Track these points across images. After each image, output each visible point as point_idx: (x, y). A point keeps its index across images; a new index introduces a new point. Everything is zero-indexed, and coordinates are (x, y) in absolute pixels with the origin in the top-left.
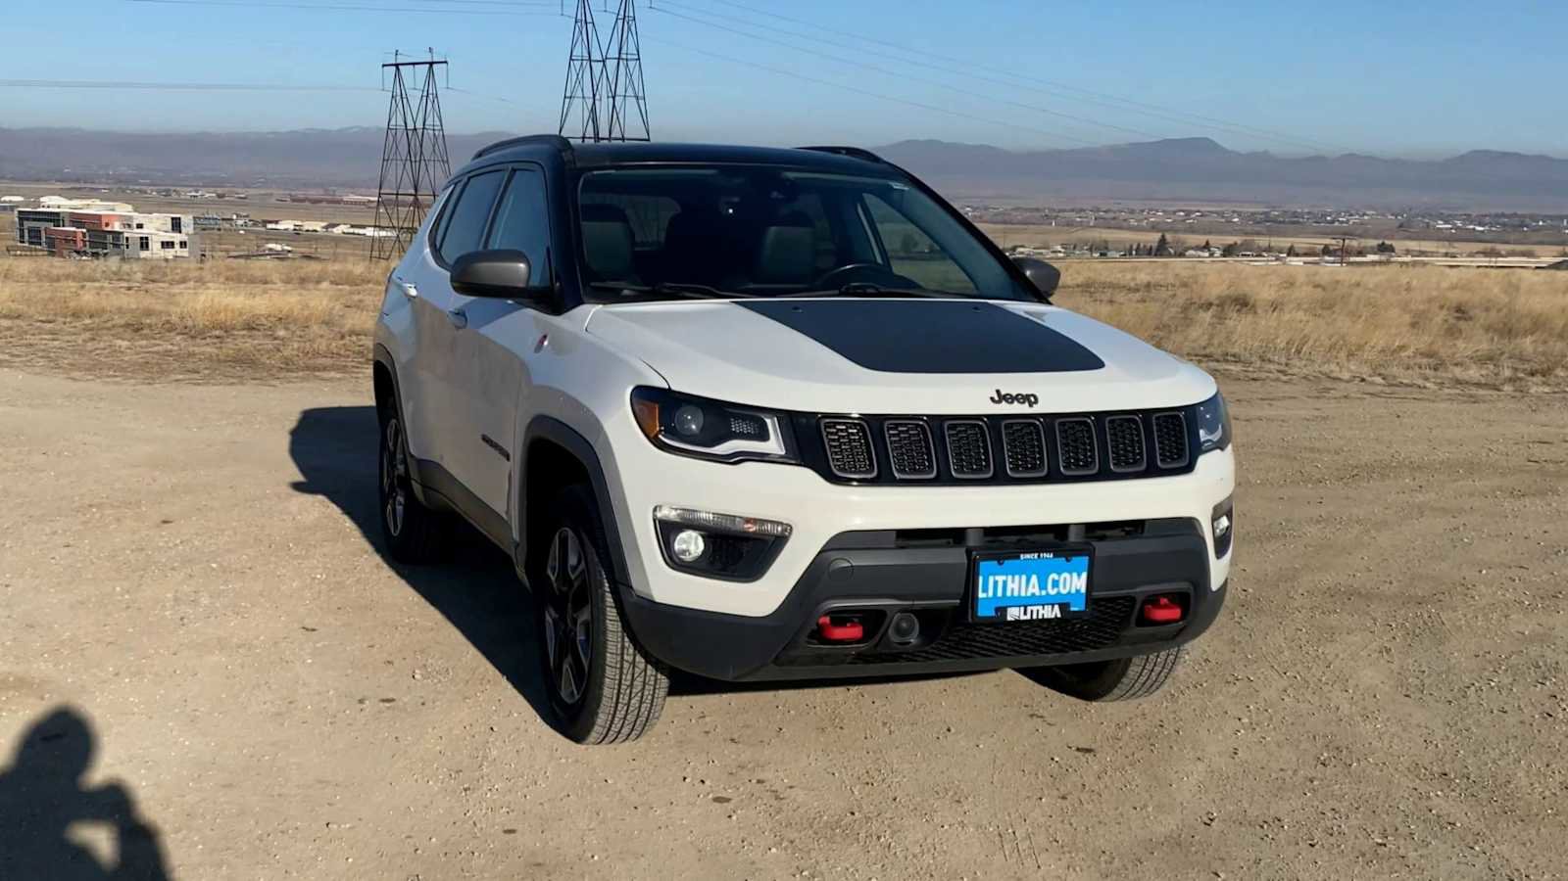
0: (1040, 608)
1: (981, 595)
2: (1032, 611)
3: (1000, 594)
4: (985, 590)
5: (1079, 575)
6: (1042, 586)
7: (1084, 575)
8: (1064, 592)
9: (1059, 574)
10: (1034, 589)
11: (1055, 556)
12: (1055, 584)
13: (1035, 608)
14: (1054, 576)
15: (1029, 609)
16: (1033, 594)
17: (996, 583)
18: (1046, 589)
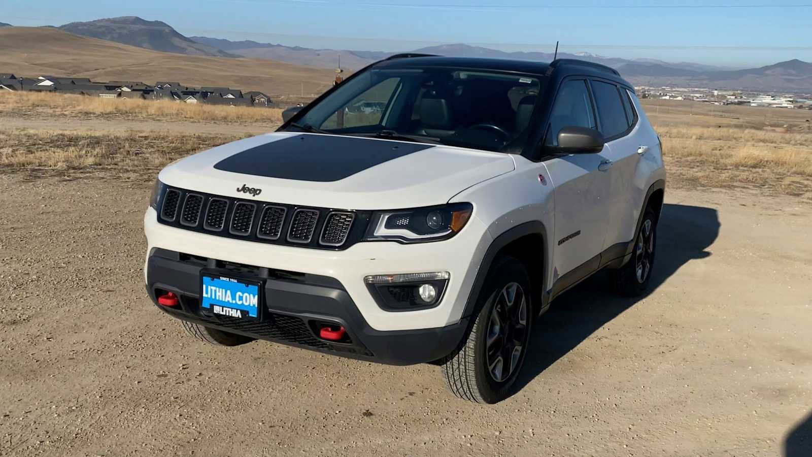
0: (230, 310)
1: (204, 295)
2: (226, 311)
3: (213, 297)
4: (207, 293)
5: (254, 296)
6: (234, 298)
7: (256, 297)
8: (247, 304)
9: (243, 294)
10: (229, 298)
11: (238, 282)
12: (241, 298)
13: (228, 309)
14: (239, 293)
15: (225, 309)
16: (228, 301)
17: (211, 290)
18: (235, 300)
